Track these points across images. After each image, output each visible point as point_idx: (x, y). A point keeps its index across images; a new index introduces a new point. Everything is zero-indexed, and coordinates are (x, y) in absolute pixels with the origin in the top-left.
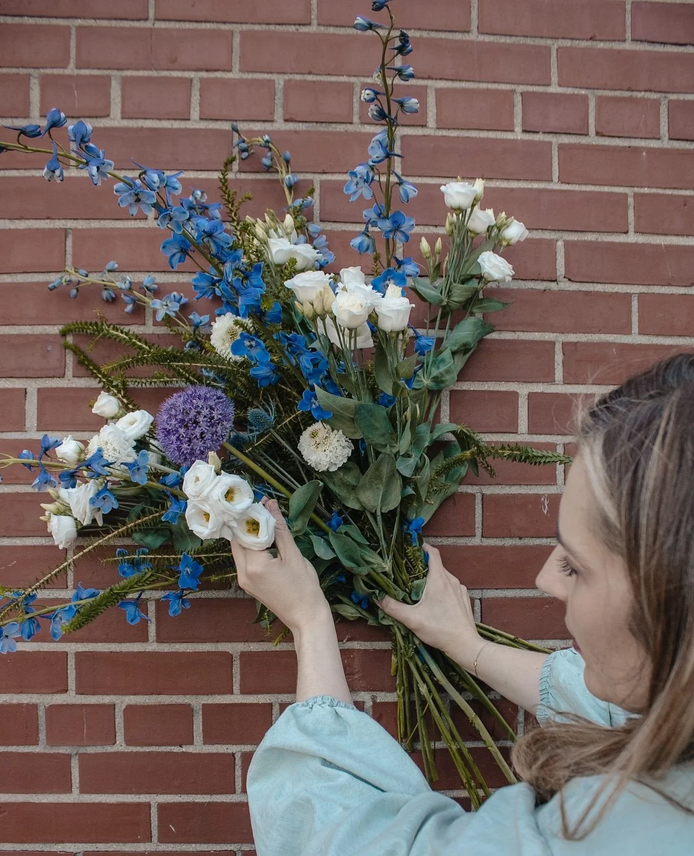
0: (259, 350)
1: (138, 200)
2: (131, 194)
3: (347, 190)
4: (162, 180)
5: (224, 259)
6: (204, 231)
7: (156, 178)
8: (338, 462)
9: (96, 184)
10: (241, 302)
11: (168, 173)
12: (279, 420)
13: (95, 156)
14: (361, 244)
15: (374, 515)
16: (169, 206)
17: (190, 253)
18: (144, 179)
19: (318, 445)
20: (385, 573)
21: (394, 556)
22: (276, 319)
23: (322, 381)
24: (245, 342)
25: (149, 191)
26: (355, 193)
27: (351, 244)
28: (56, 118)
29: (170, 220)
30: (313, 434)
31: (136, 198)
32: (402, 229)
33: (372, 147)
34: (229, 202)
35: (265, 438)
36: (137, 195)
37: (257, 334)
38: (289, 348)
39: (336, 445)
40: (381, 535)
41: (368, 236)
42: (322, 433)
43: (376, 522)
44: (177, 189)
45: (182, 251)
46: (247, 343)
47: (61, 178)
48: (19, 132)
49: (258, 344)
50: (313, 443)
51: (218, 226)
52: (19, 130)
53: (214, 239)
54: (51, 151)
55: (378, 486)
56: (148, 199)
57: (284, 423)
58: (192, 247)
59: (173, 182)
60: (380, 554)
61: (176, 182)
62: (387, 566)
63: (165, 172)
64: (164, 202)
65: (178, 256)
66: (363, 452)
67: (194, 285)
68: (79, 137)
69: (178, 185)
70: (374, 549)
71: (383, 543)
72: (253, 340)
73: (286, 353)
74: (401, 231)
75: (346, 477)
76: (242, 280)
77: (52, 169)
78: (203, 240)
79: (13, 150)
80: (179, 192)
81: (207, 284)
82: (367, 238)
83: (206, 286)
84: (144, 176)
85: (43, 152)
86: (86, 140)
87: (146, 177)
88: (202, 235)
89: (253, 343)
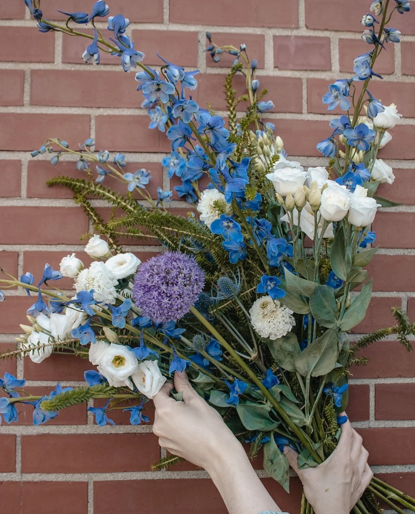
0: (234, 231)
1: (159, 90)
2: (153, 83)
3: (325, 100)
4: (181, 75)
5: (219, 150)
6: (208, 124)
7: (176, 72)
8: (278, 334)
9: (126, 71)
10: (227, 188)
11: (187, 70)
12: (243, 289)
13: (127, 46)
14: (327, 148)
15: (304, 378)
16: (183, 98)
17: (191, 140)
18: (166, 72)
19: (264, 316)
20: (304, 428)
21: (315, 414)
22: (254, 206)
23: (280, 263)
24: (224, 222)
25: (170, 83)
26: (332, 104)
27: (318, 147)
28: (101, 9)
29: (182, 111)
30: (263, 305)
31: (157, 87)
32: (365, 139)
33: (357, 66)
34: (230, 98)
35: (228, 303)
36: (158, 85)
37: (235, 216)
38: (257, 231)
39: (280, 320)
40: (306, 396)
41: (333, 142)
42: (271, 306)
43: (305, 386)
44: (193, 85)
45: (184, 137)
46: (225, 224)
47: (97, 62)
48: (69, 17)
49: (235, 226)
50: (261, 313)
51: (220, 121)
52: (70, 15)
53: (215, 132)
54: (92, 37)
55: (316, 355)
56: (167, 90)
57: (246, 292)
58: (193, 135)
59: (190, 79)
60: (303, 411)
61: (192, 79)
62: (308, 420)
63: (185, 68)
64: (178, 94)
65: (179, 141)
66: (305, 327)
67: (188, 168)
68: (117, 28)
69: (194, 82)
70: (299, 406)
71: (307, 402)
72: (231, 221)
73: (254, 234)
74: (364, 141)
75: (285, 344)
76: (230, 169)
77: (92, 53)
78: (204, 131)
79: (59, 31)
80: (195, 88)
81: (199, 168)
82: (332, 144)
83: (198, 170)
84: (165, 69)
85: (86, 36)
86: (122, 31)
87: (168, 71)
88: (205, 127)
89: (231, 225)
